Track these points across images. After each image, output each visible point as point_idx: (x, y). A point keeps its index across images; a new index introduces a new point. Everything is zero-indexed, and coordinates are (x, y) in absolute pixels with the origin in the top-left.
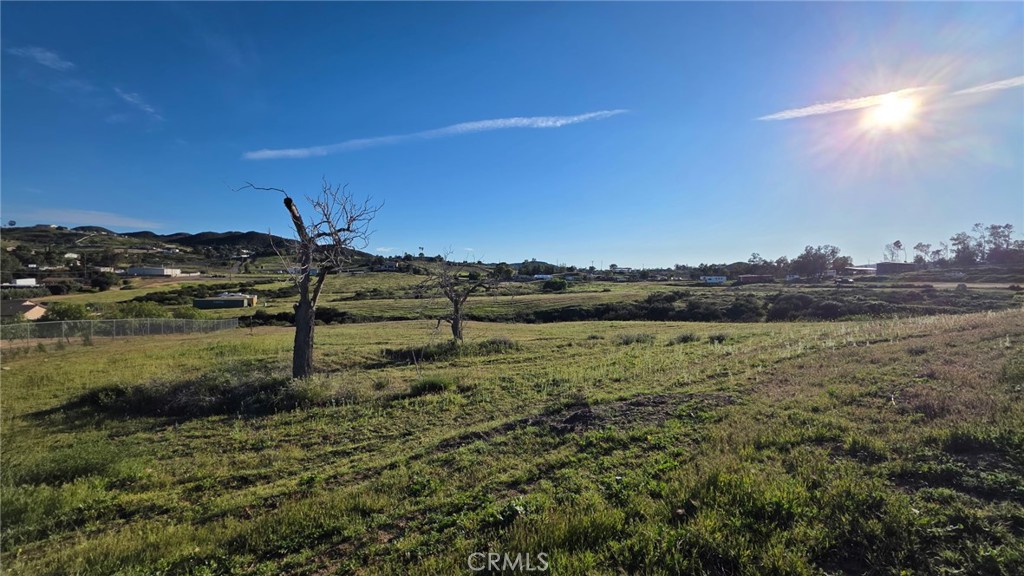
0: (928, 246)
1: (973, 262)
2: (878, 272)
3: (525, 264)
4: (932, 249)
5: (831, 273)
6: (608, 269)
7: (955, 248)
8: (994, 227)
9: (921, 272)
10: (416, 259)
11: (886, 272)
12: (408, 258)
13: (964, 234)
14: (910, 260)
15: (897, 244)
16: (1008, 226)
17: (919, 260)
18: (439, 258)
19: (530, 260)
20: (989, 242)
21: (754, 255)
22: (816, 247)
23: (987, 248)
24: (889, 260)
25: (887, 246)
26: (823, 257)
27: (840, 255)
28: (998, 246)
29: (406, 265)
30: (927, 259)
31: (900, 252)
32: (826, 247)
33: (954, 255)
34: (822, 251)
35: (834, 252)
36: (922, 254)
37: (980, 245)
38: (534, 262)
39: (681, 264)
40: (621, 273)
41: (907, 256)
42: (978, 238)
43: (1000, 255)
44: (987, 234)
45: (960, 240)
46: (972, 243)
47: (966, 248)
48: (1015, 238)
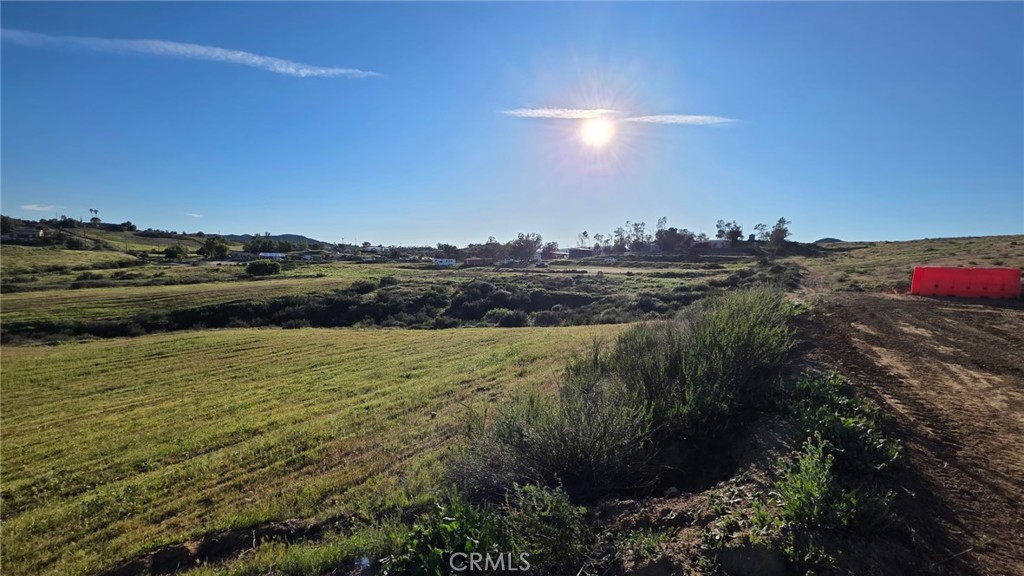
1: (624, 250)
2: (569, 257)
4: (604, 239)
6: (361, 245)
8: (637, 225)
10: (85, 226)
11: (574, 257)
13: (621, 229)
14: (592, 248)
15: (585, 234)
16: (643, 224)
17: (597, 247)
18: (129, 227)
19: (262, 234)
20: (634, 235)
21: (490, 238)
23: (633, 239)
25: (579, 236)
26: (530, 242)
28: (638, 238)
31: (586, 240)
36: (599, 242)
37: (629, 237)
38: (267, 237)
40: (373, 252)
41: (590, 243)
42: (629, 232)
43: (638, 246)
44: (633, 229)
45: (619, 232)
46: (625, 236)
47: (622, 239)
48: (646, 233)
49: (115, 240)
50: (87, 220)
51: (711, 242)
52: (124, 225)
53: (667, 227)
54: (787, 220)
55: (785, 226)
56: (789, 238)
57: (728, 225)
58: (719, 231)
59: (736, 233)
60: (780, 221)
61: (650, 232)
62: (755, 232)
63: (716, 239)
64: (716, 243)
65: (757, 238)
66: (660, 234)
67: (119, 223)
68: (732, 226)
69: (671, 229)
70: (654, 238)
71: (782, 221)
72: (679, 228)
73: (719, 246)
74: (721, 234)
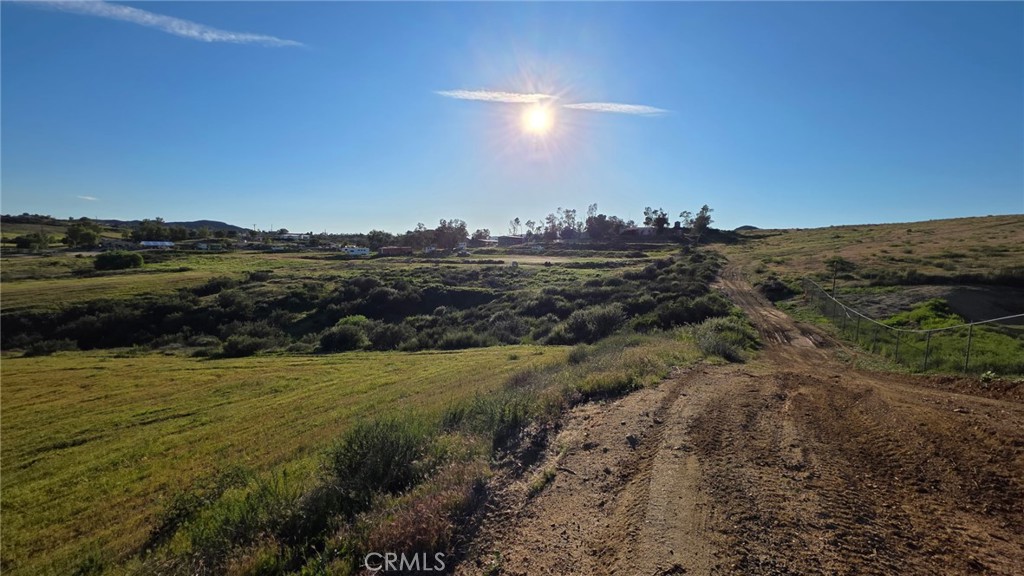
0: (533, 223)
4: (536, 226)
7: (548, 225)
8: (568, 211)
11: (503, 244)
13: (553, 216)
14: (524, 233)
15: (517, 221)
16: (574, 211)
17: (529, 234)
20: (565, 222)
22: (448, 221)
23: (565, 225)
25: (511, 222)
28: (569, 225)
30: (533, 233)
31: (518, 228)
32: (456, 221)
34: (454, 225)
35: (463, 226)
36: (531, 229)
37: (560, 224)
41: (522, 230)
42: (560, 218)
43: (568, 233)
44: (564, 216)
45: (551, 219)
46: (557, 223)
47: (554, 226)
48: (577, 220)
51: (639, 229)
53: (596, 214)
54: (710, 208)
55: (708, 214)
56: (712, 226)
57: (655, 212)
58: (647, 218)
59: (662, 220)
60: (703, 209)
61: (581, 219)
62: (681, 220)
63: (644, 226)
64: (643, 230)
65: (682, 226)
66: (589, 221)
68: (659, 213)
69: (600, 216)
70: (585, 225)
71: (705, 209)
72: (608, 216)
73: (646, 233)
74: (648, 221)
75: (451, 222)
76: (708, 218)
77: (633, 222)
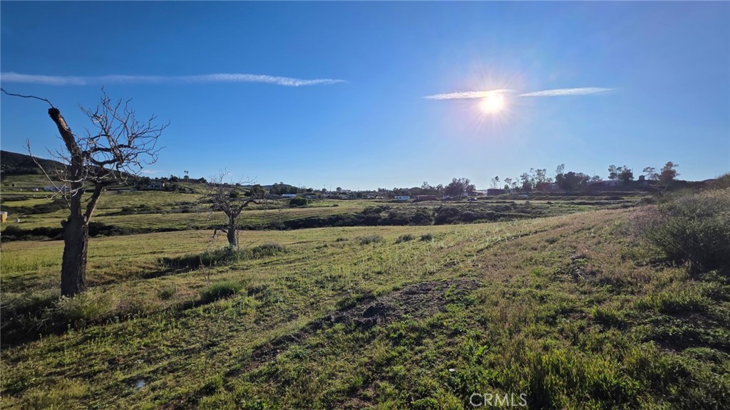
0: (511, 180)
1: (530, 189)
2: (488, 194)
3: (275, 186)
4: (513, 182)
5: (466, 194)
6: (335, 190)
7: (522, 181)
8: (539, 171)
9: (508, 194)
10: (181, 180)
11: (492, 194)
12: (174, 179)
13: (526, 174)
14: (503, 188)
15: (497, 178)
16: (544, 170)
17: (507, 187)
18: (203, 180)
19: (279, 183)
20: (536, 178)
21: (424, 183)
22: (458, 179)
23: (536, 181)
24: (493, 187)
25: (492, 179)
26: (461, 185)
27: (470, 184)
28: (540, 181)
29: (172, 185)
30: (510, 187)
31: (498, 183)
32: (463, 179)
33: (522, 185)
34: (461, 181)
35: (467, 182)
36: (508, 184)
37: (533, 180)
38: (282, 185)
39: (382, 188)
40: (344, 193)
41: (501, 185)
42: (532, 176)
43: (541, 186)
44: (536, 174)
45: (524, 177)
46: (530, 179)
47: (527, 181)
48: (547, 176)
49: (198, 188)
50: (182, 177)
51: (605, 182)
52: (200, 179)
53: (565, 172)
54: (674, 164)
55: (673, 168)
56: (677, 178)
57: (619, 169)
59: (627, 175)
60: (667, 165)
61: (551, 176)
62: (644, 174)
63: (609, 179)
64: (609, 183)
65: (646, 178)
66: (559, 177)
67: (198, 179)
68: (623, 169)
69: (570, 173)
70: (554, 180)
71: (670, 164)
72: (576, 171)
73: (613, 185)
74: (613, 175)
75: (460, 180)
76: (673, 173)
77: (598, 177)
